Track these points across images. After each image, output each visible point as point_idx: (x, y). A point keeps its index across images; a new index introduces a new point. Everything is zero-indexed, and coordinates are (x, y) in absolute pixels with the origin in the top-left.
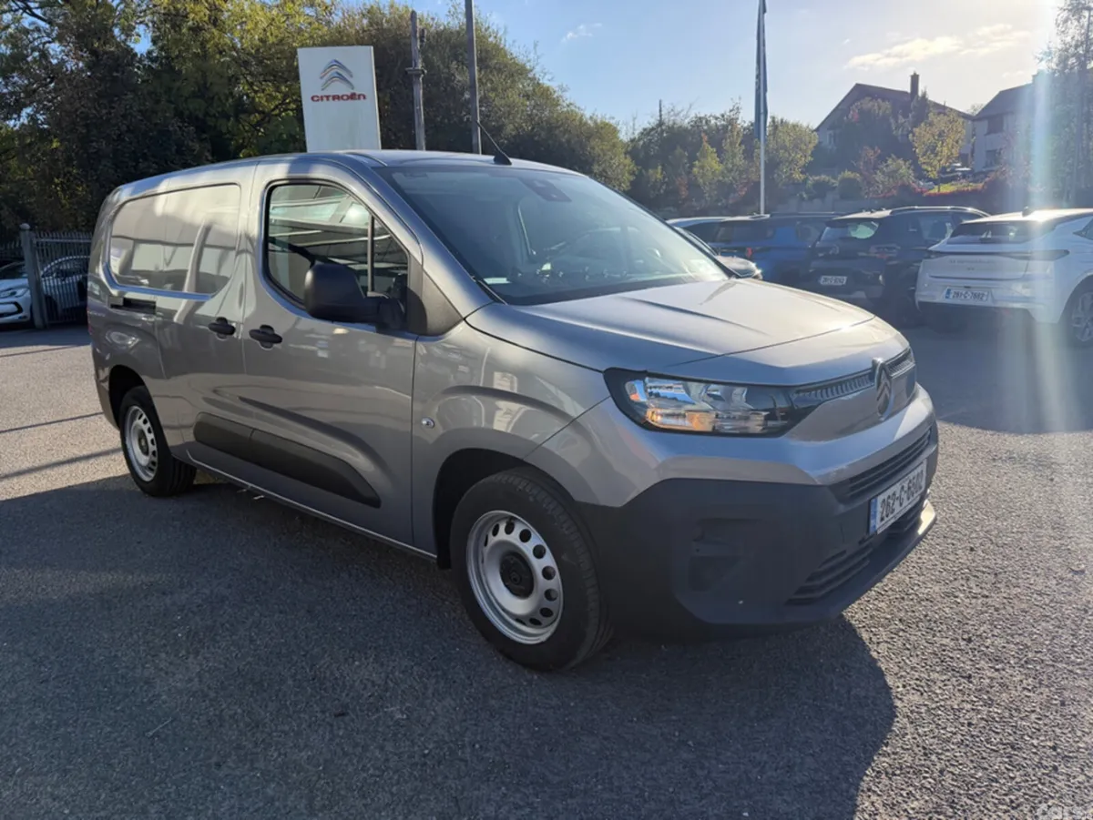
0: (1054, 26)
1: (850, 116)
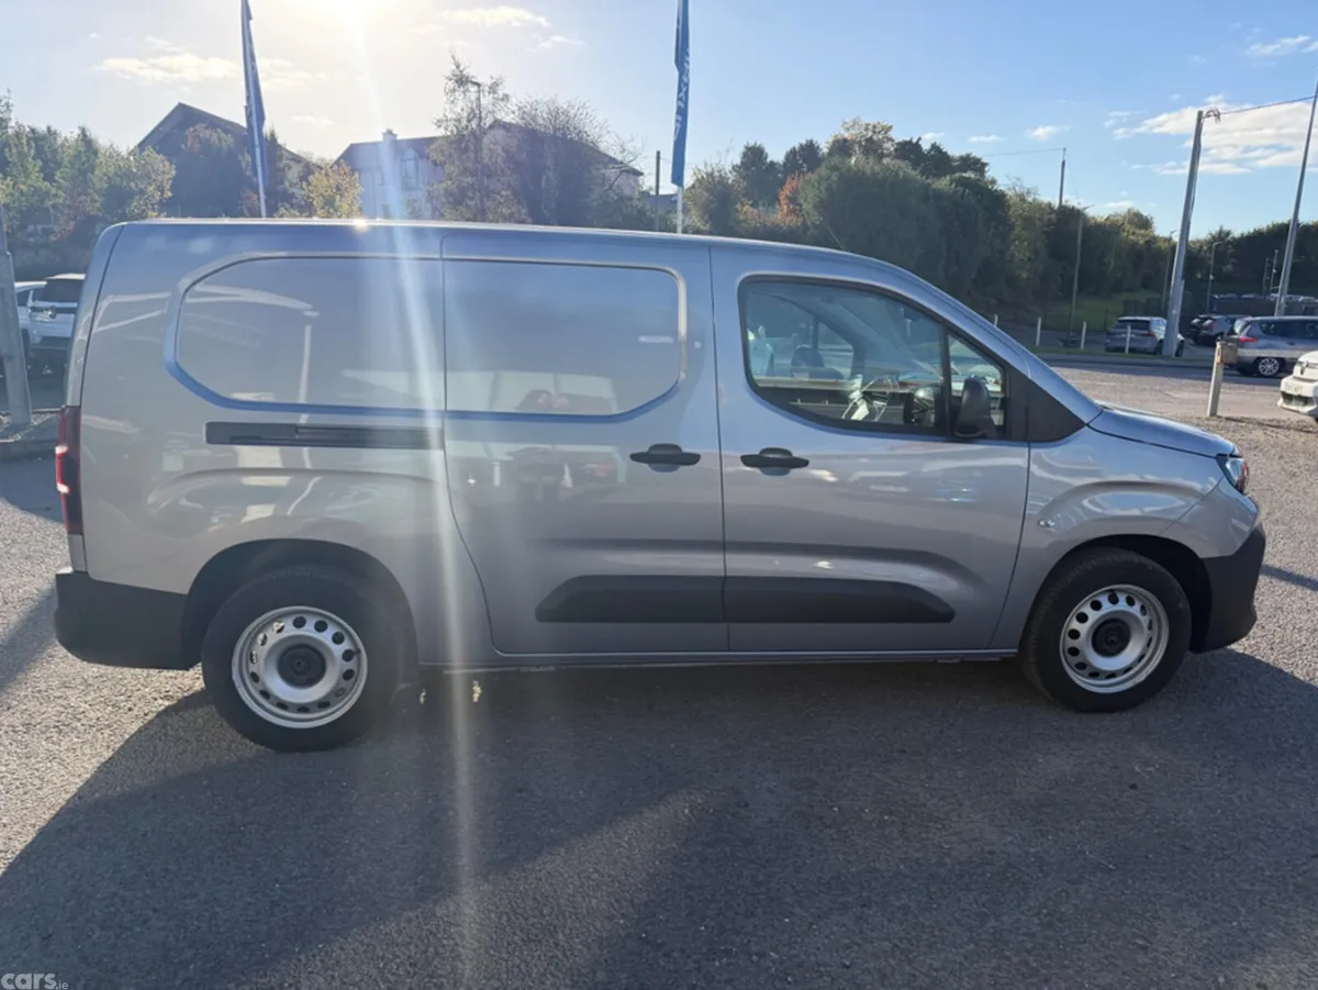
0: (443, 93)
1: (189, 144)
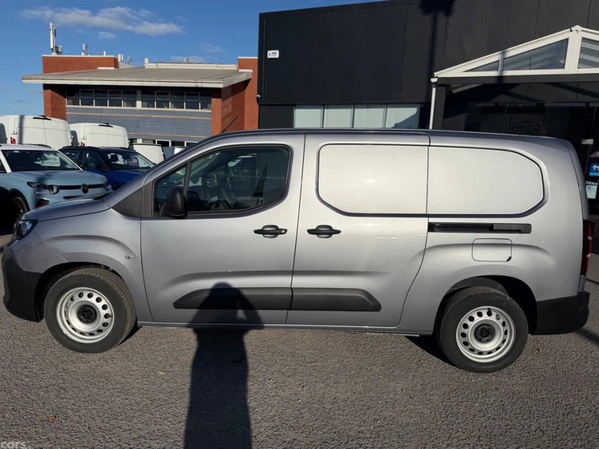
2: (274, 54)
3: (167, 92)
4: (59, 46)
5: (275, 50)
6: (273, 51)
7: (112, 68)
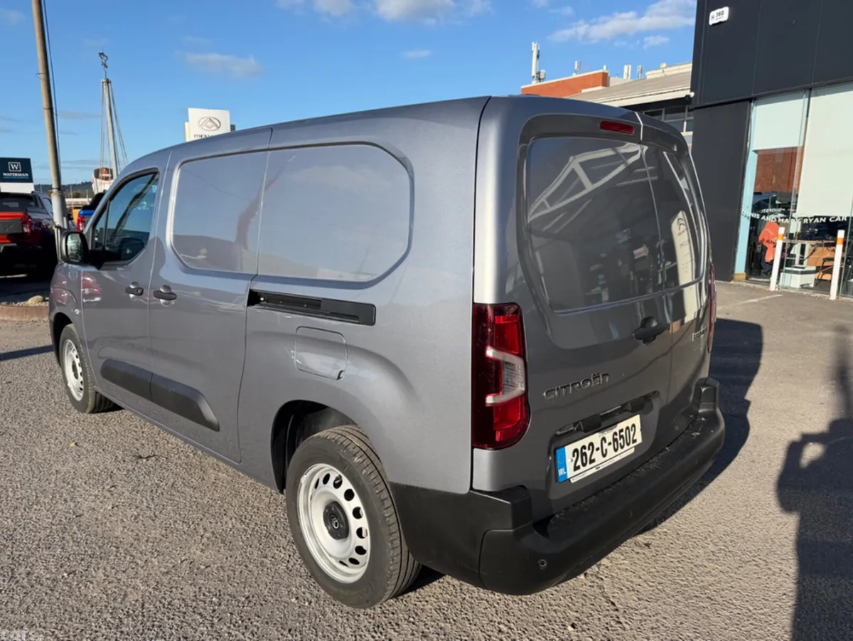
2: (720, 15)
3: (660, 109)
4: (542, 71)
5: (722, 7)
6: (719, 11)
7: (600, 88)
